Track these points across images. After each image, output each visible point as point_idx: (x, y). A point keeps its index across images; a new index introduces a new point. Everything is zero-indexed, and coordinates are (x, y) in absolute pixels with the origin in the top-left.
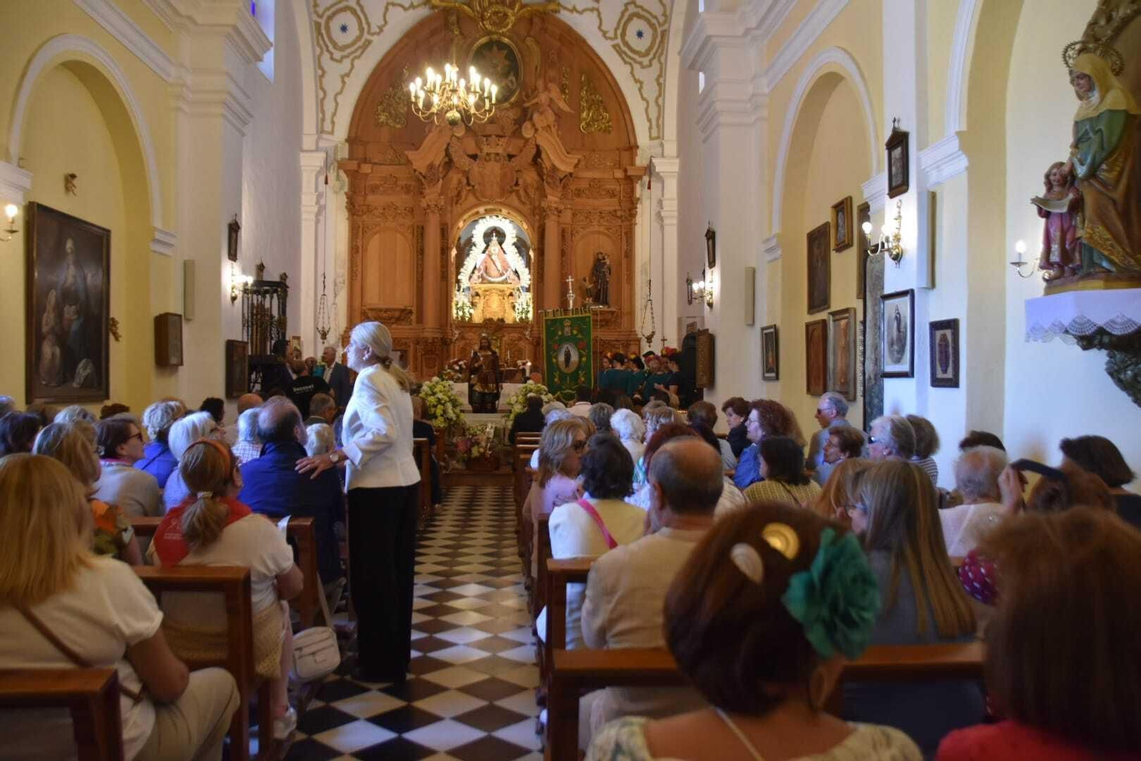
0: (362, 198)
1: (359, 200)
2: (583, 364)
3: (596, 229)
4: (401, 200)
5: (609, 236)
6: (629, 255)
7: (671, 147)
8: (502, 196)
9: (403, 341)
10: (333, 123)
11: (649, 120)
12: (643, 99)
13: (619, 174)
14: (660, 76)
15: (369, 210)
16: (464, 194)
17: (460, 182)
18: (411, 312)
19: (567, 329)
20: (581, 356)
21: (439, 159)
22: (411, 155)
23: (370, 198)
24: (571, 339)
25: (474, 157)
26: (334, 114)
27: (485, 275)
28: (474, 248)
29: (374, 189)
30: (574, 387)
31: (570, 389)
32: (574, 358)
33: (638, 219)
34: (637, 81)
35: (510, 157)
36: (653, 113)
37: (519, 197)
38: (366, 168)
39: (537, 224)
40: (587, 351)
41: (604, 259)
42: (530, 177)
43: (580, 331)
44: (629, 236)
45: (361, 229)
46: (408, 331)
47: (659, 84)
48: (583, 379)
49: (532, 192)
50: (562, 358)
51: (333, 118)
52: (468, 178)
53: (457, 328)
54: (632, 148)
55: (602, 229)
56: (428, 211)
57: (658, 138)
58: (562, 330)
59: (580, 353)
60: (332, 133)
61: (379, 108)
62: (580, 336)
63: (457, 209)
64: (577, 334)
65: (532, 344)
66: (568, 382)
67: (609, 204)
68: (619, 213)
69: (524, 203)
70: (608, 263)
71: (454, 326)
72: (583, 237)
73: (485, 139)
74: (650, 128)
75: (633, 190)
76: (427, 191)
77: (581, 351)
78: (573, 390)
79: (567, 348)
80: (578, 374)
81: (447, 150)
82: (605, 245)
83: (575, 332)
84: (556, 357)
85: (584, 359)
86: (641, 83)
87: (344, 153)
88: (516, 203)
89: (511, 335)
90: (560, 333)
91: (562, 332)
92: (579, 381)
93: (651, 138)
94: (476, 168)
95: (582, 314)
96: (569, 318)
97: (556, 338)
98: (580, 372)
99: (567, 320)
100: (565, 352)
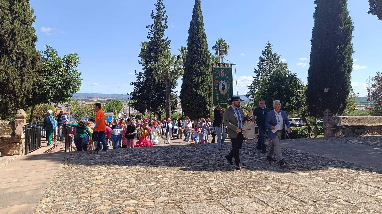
2: (229, 90)
19: (223, 73)
20: (228, 87)
31: (225, 102)
32: (226, 87)
40: (230, 84)
43: (228, 75)
50: (221, 87)
58: (220, 74)
59: (228, 85)
64: (226, 76)
66: (224, 99)
79: (223, 83)
83: (226, 75)
84: (218, 87)
95: (228, 67)
96: (223, 68)
97: (217, 77)
98: (228, 94)
99: (222, 69)
100: (222, 85)
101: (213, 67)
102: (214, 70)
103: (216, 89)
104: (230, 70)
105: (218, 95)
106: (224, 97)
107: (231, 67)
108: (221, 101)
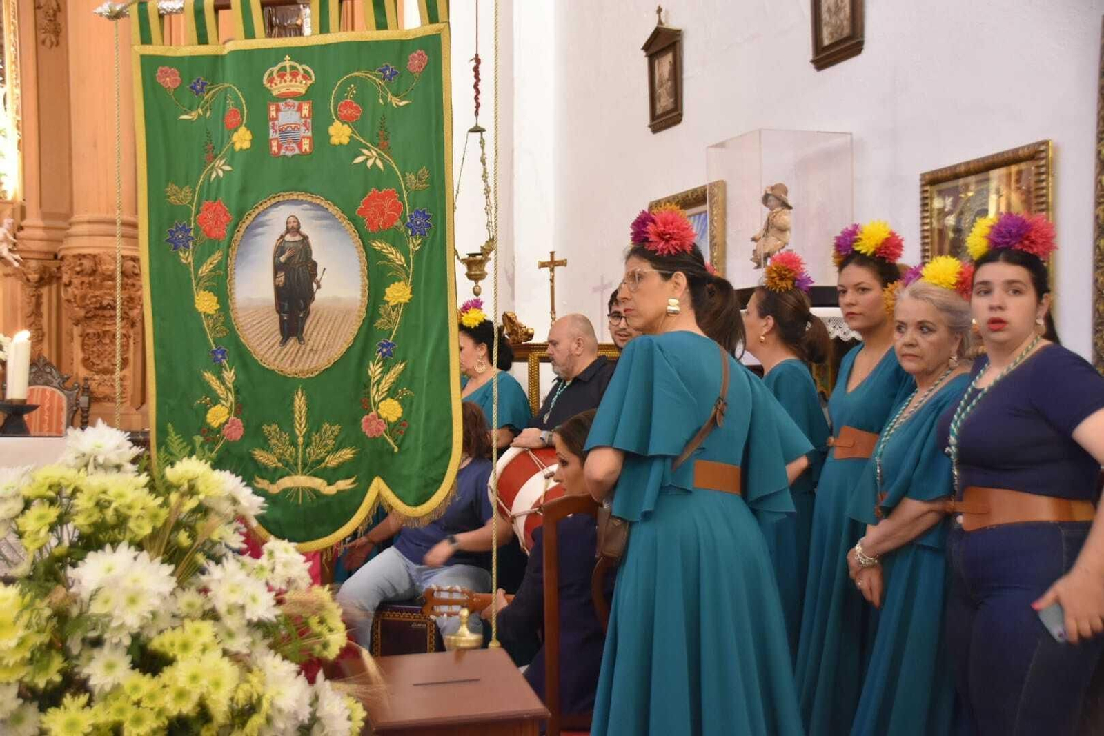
2: (391, 323)
19: (288, 117)
20: (377, 277)
24: (312, 174)
30: (332, 461)
31: (313, 468)
40: (412, 246)
43: (375, 127)
48: (391, 410)
58: (260, 125)
59: (373, 257)
62: (371, 157)
64: (354, 148)
65: (22, 275)
66: (300, 428)
77: (377, 245)
78: (331, 476)
79: (294, 229)
80: (364, 384)
83: (340, 133)
84: (221, 286)
85: (398, 293)
90: (242, 139)
91: (261, 139)
92: (368, 426)
97: (221, 167)
98: (374, 370)
99: (288, 62)
100: (280, 250)
101: (149, 50)
102: (169, 80)
103: (205, 303)
104: (416, 61)
105: (229, 375)
106: (300, 402)
107: (431, 29)
108: (261, 456)
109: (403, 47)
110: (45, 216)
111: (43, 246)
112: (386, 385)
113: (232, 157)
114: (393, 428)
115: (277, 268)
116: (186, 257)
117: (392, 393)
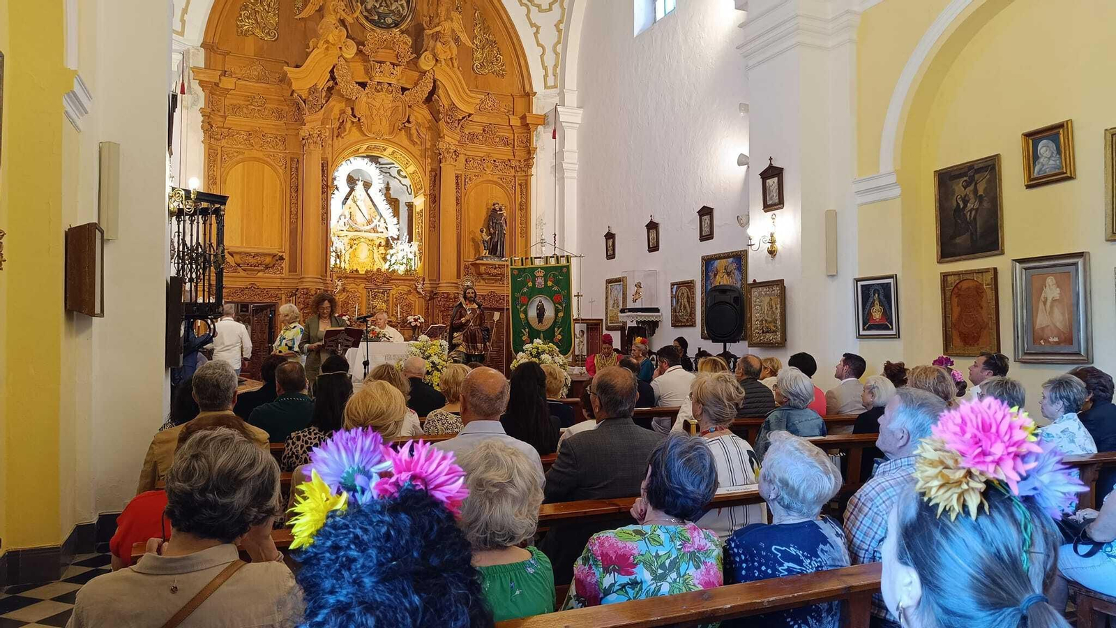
0: (221, 119)
1: (217, 121)
2: (560, 320)
3: (490, 178)
4: (270, 125)
5: (502, 187)
6: (525, 207)
7: (572, 98)
8: (391, 133)
9: (272, 292)
10: (183, 22)
11: (545, 68)
12: (538, 44)
13: (516, 121)
14: (561, 21)
15: (229, 133)
16: (348, 125)
17: (343, 112)
18: (282, 258)
19: (540, 280)
20: (557, 311)
21: (323, 82)
22: (291, 71)
23: (231, 119)
24: (544, 291)
25: (363, 85)
26: (185, 11)
27: (350, 221)
28: (336, 192)
29: (236, 109)
32: (549, 312)
33: (534, 170)
34: (532, 25)
35: (404, 89)
36: (550, 59)
37: (410, 137)
38: (227, 83)
39: (429, 168)
40: (564, 305)
41: (501, 210)
42: (421, 114)
43: (557, 282)
44: (525, 187)
45: (219, 156)
46: (279, 280)
47: (559, 31)
48: (559, 337)
49: (423, 132)
50: (532, 313)
51: (183, 16)
52: (352, 109)
53: (339, 278)
54: (528, 95)
55: (495, 178)
56: (310, 141)
57: (555, 87)
58: (534, 282)
59: (556, 308)
60: (182, 34)
61: (243, 13)
62: (555, 288)
63: (339, 143)
64: (552, 286)
65: (424, 297)
67: (503, 153)
68: (513, 163)
69: (414, 143)
70: (505, 214)
71: (335, 277)
72: (476, 186)
73: (377, 65)
74: (546, 76)
75: (529, 140)
76: (307, 118)
77: (557, 305)
79: (540, 302)
80: (554, 332)
81: (332, 72)
82: (498, 196)
83: (550, 284)
84: (526, 312)
85: (561, 314)
86: (538, 28)
87: (199, 60)
88: (406, 142)
89: (400, 288)
90: (530, 284)
91: (534, 284)
93: (546, 87)
94: (363, 97)
95: (558, 263)
96: (542, 268)
97: (526, 290)
98: (556, 329)
99: (539, 270)
100: (538, 306)
101: (512, 267)
102: (516, 272)
103: (522, 316)
104: (565, 270)
105: (527, 330)
106: (542, 335)
107: (568, 264)
109: (562, 267)
110: (429, 280)
111: (429, 289)
112: (558, 332)
113: (528, 288)
114: (560, 340)
115: (537, 309)
116: (518, 307)
117: (559, 334)
